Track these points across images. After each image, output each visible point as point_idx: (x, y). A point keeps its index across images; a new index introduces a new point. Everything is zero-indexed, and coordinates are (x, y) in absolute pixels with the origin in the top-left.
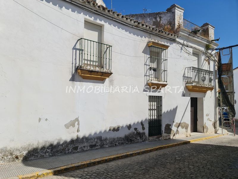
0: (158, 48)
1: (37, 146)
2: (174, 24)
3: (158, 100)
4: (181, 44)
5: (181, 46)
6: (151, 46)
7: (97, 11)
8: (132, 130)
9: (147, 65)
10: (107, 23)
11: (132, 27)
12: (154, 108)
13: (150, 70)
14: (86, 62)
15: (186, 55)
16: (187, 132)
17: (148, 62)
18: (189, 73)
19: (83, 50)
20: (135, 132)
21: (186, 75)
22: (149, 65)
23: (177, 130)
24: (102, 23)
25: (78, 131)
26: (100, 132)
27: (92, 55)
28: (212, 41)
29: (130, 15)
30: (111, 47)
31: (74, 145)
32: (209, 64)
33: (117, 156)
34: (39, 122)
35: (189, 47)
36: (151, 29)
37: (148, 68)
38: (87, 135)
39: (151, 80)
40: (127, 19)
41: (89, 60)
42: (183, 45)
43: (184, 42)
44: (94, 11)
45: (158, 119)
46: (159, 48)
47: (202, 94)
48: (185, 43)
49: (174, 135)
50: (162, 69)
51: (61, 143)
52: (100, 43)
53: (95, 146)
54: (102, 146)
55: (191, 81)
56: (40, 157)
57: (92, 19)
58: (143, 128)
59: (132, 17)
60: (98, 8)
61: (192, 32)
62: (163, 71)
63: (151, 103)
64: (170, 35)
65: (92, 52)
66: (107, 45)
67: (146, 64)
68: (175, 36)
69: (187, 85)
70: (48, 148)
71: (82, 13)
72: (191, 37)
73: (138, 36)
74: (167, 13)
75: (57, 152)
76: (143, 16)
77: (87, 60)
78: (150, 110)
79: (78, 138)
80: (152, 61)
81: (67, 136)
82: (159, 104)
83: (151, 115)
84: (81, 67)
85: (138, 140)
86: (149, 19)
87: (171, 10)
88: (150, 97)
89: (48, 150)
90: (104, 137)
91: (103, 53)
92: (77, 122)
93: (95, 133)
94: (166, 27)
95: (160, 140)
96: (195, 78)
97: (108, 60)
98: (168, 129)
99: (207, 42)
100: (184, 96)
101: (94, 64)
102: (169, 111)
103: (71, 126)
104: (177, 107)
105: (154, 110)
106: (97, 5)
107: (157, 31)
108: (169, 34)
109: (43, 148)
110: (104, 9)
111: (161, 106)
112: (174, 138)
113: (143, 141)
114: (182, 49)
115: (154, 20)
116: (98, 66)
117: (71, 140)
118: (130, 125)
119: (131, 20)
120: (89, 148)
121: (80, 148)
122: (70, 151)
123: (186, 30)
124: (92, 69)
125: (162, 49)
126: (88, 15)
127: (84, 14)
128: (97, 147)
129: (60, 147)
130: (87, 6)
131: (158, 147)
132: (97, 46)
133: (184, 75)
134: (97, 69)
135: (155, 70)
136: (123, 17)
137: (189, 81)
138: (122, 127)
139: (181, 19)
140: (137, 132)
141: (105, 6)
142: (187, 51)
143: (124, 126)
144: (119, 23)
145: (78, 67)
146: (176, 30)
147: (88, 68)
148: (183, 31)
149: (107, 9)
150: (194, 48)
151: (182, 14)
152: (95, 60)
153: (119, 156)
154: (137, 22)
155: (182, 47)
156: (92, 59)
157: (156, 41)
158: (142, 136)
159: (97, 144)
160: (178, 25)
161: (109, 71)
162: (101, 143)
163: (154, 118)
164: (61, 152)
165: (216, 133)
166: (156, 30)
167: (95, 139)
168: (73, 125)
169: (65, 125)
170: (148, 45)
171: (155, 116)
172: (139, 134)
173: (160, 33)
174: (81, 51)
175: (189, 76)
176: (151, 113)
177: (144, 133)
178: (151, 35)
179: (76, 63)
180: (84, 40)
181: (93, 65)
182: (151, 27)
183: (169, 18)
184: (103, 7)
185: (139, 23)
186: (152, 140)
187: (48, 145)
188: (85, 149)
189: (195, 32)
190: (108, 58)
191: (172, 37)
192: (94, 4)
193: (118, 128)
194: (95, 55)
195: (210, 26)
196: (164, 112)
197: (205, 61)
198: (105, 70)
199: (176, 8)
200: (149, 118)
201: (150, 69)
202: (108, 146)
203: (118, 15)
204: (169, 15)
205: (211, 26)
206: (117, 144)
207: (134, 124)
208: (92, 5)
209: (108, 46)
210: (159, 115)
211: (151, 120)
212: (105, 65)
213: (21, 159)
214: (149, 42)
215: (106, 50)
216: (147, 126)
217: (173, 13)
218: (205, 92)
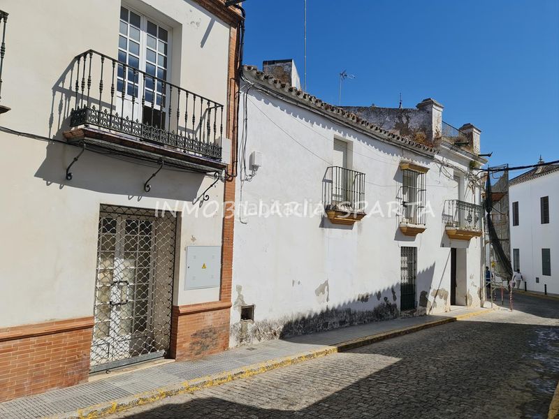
0: (413, 171)
2: (431, 132)
3: (411, 253)
4: (439, 162)
5: (440, 165)
6: (406, 169)
8: (382, 300)
9: (399, 198)
10: (356, 139)
11: (382, 140)
15: (446, 179)
16: (446, 304)
17: (401, 195)
18: (451, 210)
20: (385, 303)
21: (446, 213)
22: (401, 199)
23: (435, 302)
24: (351, 138)
25: (328, 299)
26: (349, 302)
28: (479, 155)
30: (362, 175)
31: (324, 319)
32: (474, 192)
34: (293, 286)
35: (449, 167)
36: (408, 143)
38: (336, 307)
39: (407, 223)
42: (442, 164)
43: (444, 159)
45: (410, 283)
47: (464, 242)
49: (431, 309)
53: (344, 322)
54: (351, 324)
56: (294, 334)
57: (340, 135)
58: (395, 298)
61: (455, 144)
63: (403, 258)
66: (355, 172)
67: (398, 196)
68: (431, 150)
69: (447, 228)
70: (300, 323)
71: (332, 128)
72: (453, 151)
73: (389, 153)
74: (418, 111)
75: (309, 328)
78: (402, 268)
79: (327, 310)
80: (405, 192)
81: (317, 306)
82: (412, 259)
83: (403, 277)
85: (389, 315)
86: (388, 117)
87: (425, 108)
88: (402, 248)
89: (300, 325)
90: (353, 309)
91: (351, 183)
92: (326, 287)
94: (418, 135)
95: (413, 316)
98: (424, 299)
99: (472, 158)
100: (443, 246)
102: (425, 270)
103: (321, 293)
104: (434, 265)
108: (428, 149)
109: (297, 322)
111: (415, 262)
112: (430, 314)
113: (394, 318)
114: (440, 171)
115: (397, 120)
117: (321, 312)
118: (380, 292)
120: (338, 325)
121: (330, 325)
122: (321, 328)
125: (417, 172)
126: (338, 130)
127: (334, 129)
128: (346, 325)
129: (312, 322)
132: (343, 174)
133: (443, 212)
136: (376, 129)
137: (449, 222)
138: (371, 295)
139: (439, 123)
140: (387, 304)
142: (447, 174)
143: (374, 294)
144: (370, 136)
146: (434, 141)
148: (445, 143)
150: (454, 167)
151: (441, 114)
154: (392, 134)
155: (441, 167)
157: (410, 160)
158: (394, 310)
159: (346, 320)
160: (436, 132)
162: (351, 319)
164: (312, 330)
165: (482, 306)
166: (413, 144)
167: (344, 312)
168: (323, 292)
169: (316, 291)
170: (400, 168)
172: (391, 308)
173: (417, 149)
175: (450, 214)
177: (395, 306)
178: (404, 152)
179: (326, 202)
183: (422, 120)
185: (394, 136)
186: (403, 316)
188: (335, 327)
189: (458, 144)
191: (431, 153)
193: (367, 296)
195: (474, 130)
196: (419, 273)
197: (469, 188)
199: (434, 106)
200: (401, 282)
202: (357, 323)
204: (422, 115)
205: (476, 129)
206: (366, 320)
207: (384, 290)
210: (412, 276)
211: (403, 285)
213: (278, 335)
214: (402, 162)
215: (355, 179)
216: (398, 294)
217: (429, 113)
218: (469, 240)
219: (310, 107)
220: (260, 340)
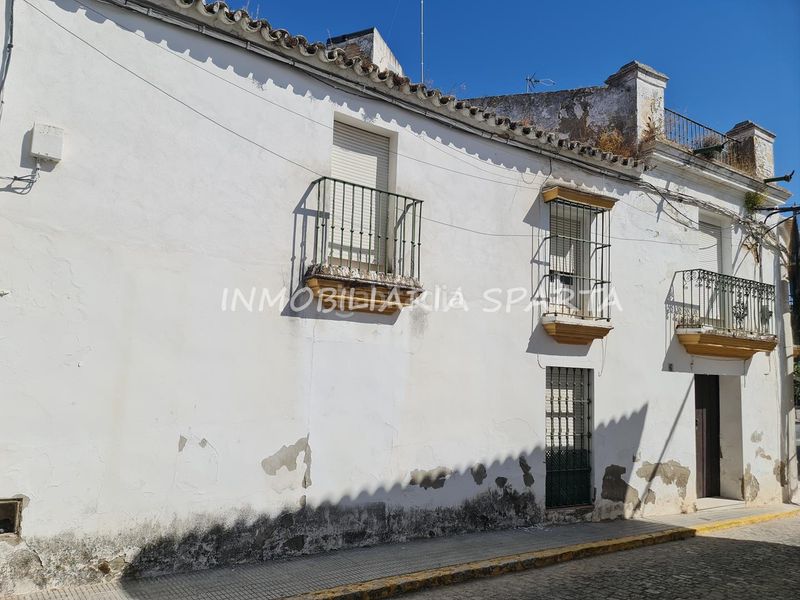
0: (578, 206)
1: (172, 531)
2: (634, 127)
3: (580, 381)
4: (657, 192)
5: (658, 199)
6: (554, 200)
7: (374, 90)
8: (489, 484)
9: (539, 263)
10: (408, 127)
11: (490, 137)
12: (564, 410)
13: (551, 279)
14: (336, 254)
15: (677, 229)
16: (683, 495)
17: (545, 254)
18: (688, 292)
19: (327, 216)
20: (501, 492)
21: (678, 298)
22: (546, 264)
23: (648, 490)
24: (392, 126)
25: (306, 483)
26: (381, 490)
27: (357, 230)
28: (767, 181)
29: (483, 100)
30: (418, 205)
31: (291, 530)
32: (758, 258)
33: (437, 574)
34: (180, 450)
35: (686, 203)
36: (555, 143)
37: (542, 274)
38: (335, 499)
39: (556, 314)
40: (473, 112)
41: (346, 248)
42: (666, 195)
43: (668, 185)
44: (364, 90)
45: (578, 447)
46: (583, 207)
47: (737, 363)
48: (673, 188)
49: (638, 506)
50: (593, 276)
51: (250, 522)
52: (384, 192)
53: (362, 535)
54: (385, 539)
55: (696, 319)
56: (179, 568)
57: (358, 115)
58: (528, 480)
59: (489, 104)
60: (378, 80)
61: (695, 152)
62: (596, 284)
63: (556, 391)
64: (619, 164)
65: (357, 221)
66: (406, 198)
67: (536, 258)
68: (636, 165)
69: (681, 331)
70: (205, 539)
71: (328, 97)
72: (692, 168)
73: (509, 166)
74: (607, 90)
75: (236, 552)
76: (526, 102)
77: (341, 248)
78: (551, 415)
79: (305, 509)
80: (557, 250)
81: (269, 499)
82: (582, 396)
83: (556, 433)
84: (320, 269)
85: (511, 519)
86: (545, 110)
87: (621, 81)
88: (550, 370)
89: (204, 546)
90: (392, 506)
91: (392, 224)
92: (302, 454)
93: (364, 494)
94: (604, 137)
95: (585, 522)
96: (711, 306)
97: (408, 245)
98: (617, 484)
99: (749, 186)
100: (670, 368)
101: (363, 260)
102: (617, 420)
103: (285, 467)
104: (645, 408)
105: (567, 415)
106: (375, 70)
107: (575, 151)
108: (615, 160)
109: (191, 538)
110: (397, 81)
111: (590, 401)
112: (637, 516)
113: (527, 525)
114: (660, 208)
115: (563, 114)
116: (374, 267)
117: (283, 513)
118: (482, 467)
119: (486, 116)
120: (340, 542)
121: (311, 543)
122: (278, 550)
123: (676, 145)
124: (356, 275)
125: (590, 209)
126: (345, 104)
127: (333, 100)
128: (368, 542)
129: (246, 538)
130: (343, 75)
131: (580, 547)
132: (374, 203)
133: (668, 296)
134: (373, 276)
135: (567, 280)
136: (459, 106)
137: (688, 317)
138: (456, 473)
139: (656, 110)
140: (506, 493)
141: (401, 75)
142: (681, 217)
143: (463, 470)
144: (448, 125)
145: (310, 269)
146: (640, 146)
147: (344, 272)
148: (665, 149)
149: (408, 81)
150: (705, 206)
151: (661, 93)
152: (365, 246)
153: (443, 573)
154: (507, 121)
155: (662, 202)
156: (356, 245)
157: (572, 184)
158: (525, 507)
159: (368, 531)
160: (647, 129)
161: (412, 283)
162: (384, 527)
163: (564, 444)
164: (248, 555)
165: (787, 500)
166: (572, 147)
167: (360, 513)
168: (291, 464)
169: (264, 463)
170: (544, 197)
171: (567, 438)
172: (512, 499)
173: (586, 158)
174: (320, 219)
175: (688, 301)
176: (556, 427)
177: (530, 497)
178: (555, 165)
179: (305, 258)
180: (332, 182)
181: (359, 264)
182: (553, 137)
183: (616, 108)
184: (395, 77)
185: (513, 126)
186: (558, 520)
187: (205, 527)
188: (329, 546)
189: (706, 153)
190: (408, 239)
191: (628, 170)
192: (365, 69)
193: (442, 475)
194: (366, 232)
195: (757, 132)
196: (601, 425)
197: (744, 251)
198: (398, 280)
199: (639, 74)
200: (549, 445)
201: (552, 275)
202: (404, 538)
203: (443, 101)
204: (615, 96)
205: (763, 131)
206: (437, 530)
207: (496, 463)
208: (359, 73)
209: (409, 202)
210: (584, 432)
211: (556, 451)
212: (400, 262)
213: (117, 573)
214: (548, 186)
215: (404, 213)
216: (539, 472)
217: (629, 90)
218: (747, 357)
219: (246, 41)
220: (42, 583)
